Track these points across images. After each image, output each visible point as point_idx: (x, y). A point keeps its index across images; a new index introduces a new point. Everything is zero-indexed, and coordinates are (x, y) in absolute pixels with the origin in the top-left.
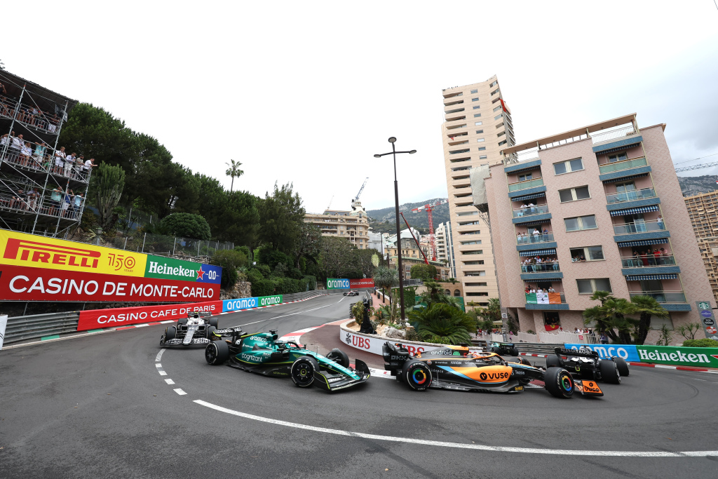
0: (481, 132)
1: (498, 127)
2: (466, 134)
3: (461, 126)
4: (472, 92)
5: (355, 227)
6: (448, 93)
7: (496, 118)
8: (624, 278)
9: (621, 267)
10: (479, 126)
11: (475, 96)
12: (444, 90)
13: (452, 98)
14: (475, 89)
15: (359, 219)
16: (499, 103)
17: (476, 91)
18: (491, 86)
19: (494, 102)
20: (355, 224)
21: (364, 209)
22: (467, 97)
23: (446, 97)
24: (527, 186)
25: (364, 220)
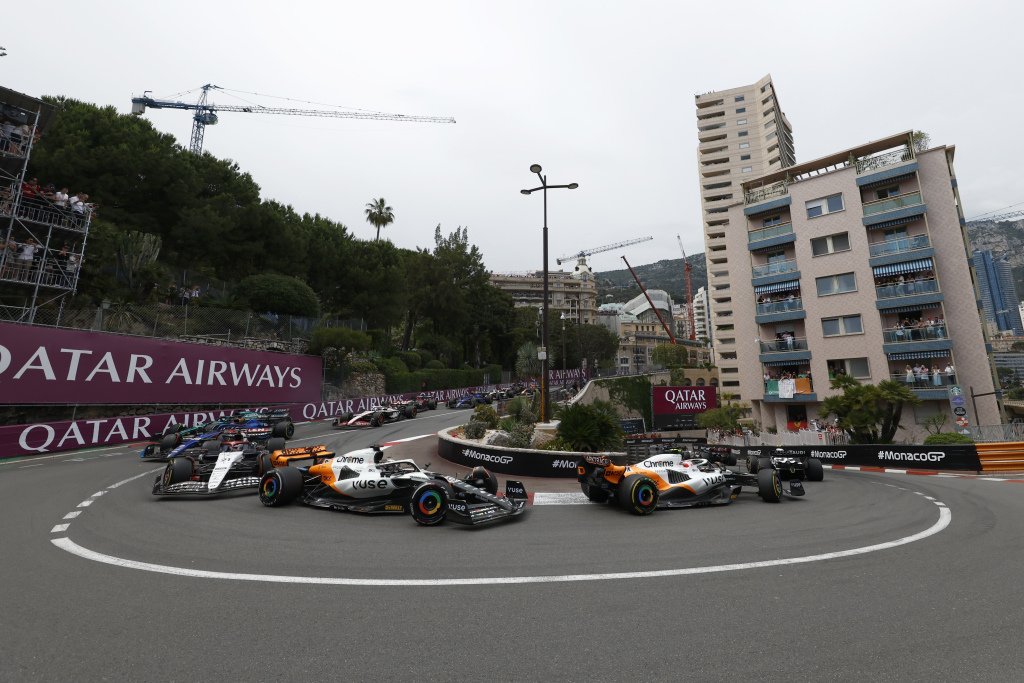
0: (748, 157)
1: (770, 150)
2: (726, 160)
3: (720, 149)
4: (737, 100)
5: (577, 294)
6: (703, 101)
7: (768, 137)
8: (884, 358)
9: (883, 342)
10: (745, 149)
11: (740, 105)
12: (697, 97)
13: (709, 108)
14: (740, 95)
15: (582, 282)
16: (772, 115)
17: (742, 99)
18: (763, 90)
19: (766, 114)
20: (578, 290)
21: (590, 269)
22: (729, 107)
23: (701, 106)
24: (773, 234)
25: (590, 286)
